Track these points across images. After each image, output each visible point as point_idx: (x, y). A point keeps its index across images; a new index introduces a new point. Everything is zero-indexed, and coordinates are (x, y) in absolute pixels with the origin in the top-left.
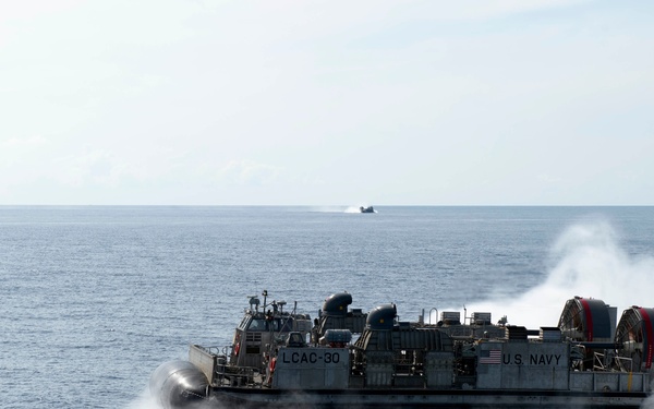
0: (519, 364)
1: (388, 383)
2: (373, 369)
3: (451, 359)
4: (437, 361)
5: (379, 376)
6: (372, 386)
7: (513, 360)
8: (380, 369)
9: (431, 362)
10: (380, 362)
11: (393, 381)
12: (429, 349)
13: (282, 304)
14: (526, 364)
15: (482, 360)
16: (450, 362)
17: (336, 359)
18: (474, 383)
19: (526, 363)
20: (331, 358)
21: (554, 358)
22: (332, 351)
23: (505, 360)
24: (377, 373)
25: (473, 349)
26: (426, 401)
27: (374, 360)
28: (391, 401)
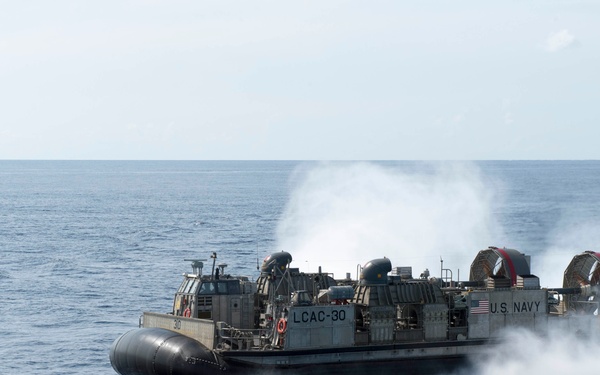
0: (504, 312)
1: (391, 338)
2: (377, 325)
3: (446, 310)
4: (433, 314)
5: (382, 332)
6: (375, 342)
7: (499, 309)
8: (382, 325)
9: (427, 315)
10: (382, 317)
11: (394, 336)
12: (425, 301)
13: (223, 266)
14: (510, 312)
15: (473, 310)
16: (445, 314)
17: (342, 317)
18: (466, 333)
19: (510, 310)
20: (338, 316)
21: (534, 305)
22: (338, 308)
23: (492, 310)
24: (380, 328)
25: (464, 300)
26: (424, 354)
27: (377, 316)
28: (392, 357)
